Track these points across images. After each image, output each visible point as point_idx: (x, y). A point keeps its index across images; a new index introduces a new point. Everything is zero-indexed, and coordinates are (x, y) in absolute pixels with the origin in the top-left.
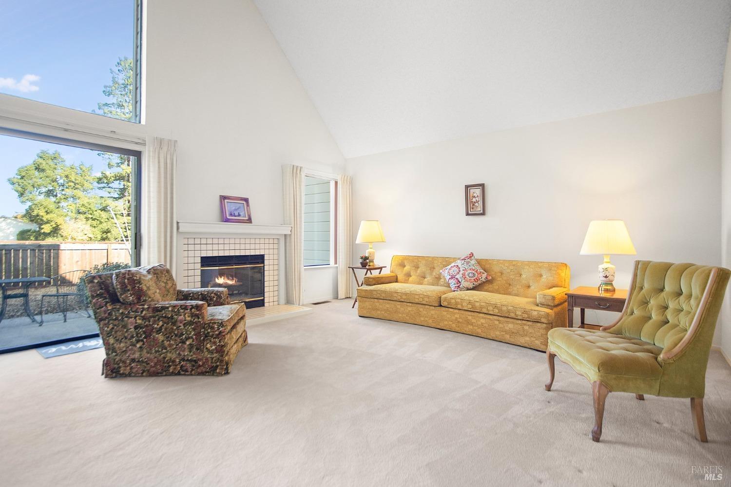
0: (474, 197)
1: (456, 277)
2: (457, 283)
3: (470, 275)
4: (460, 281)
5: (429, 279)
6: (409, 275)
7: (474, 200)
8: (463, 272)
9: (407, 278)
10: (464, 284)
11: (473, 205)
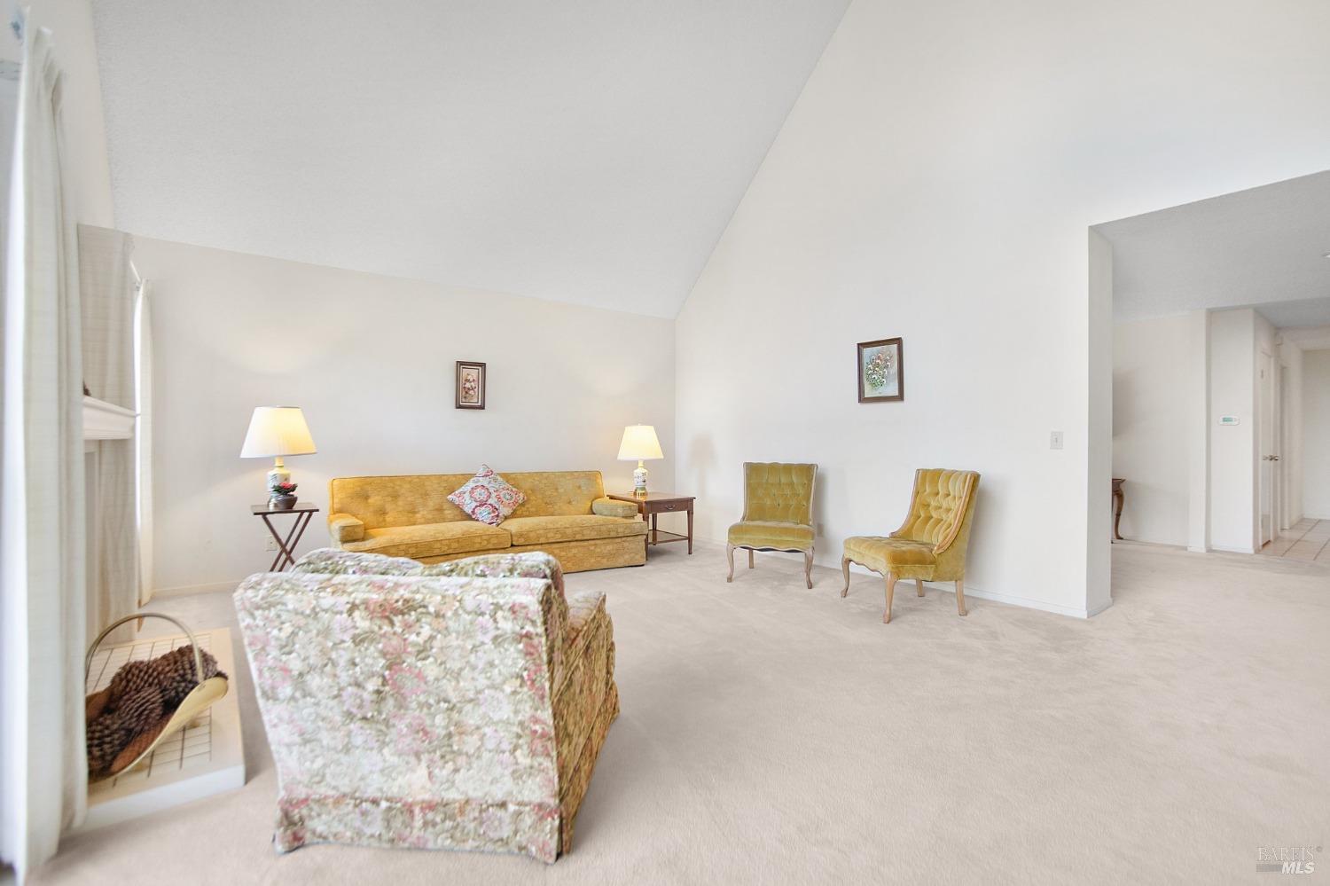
0: (467, 380)
1: (489, 502)
2: (494, 512)
3: (508, 497)
4: (497, 507)
5: (423, 513)
6: (382, 512)
7: (468, 385)
8: (496, 494)
9: (381, 519)
10: (505, 511)
11: (467, 392)
